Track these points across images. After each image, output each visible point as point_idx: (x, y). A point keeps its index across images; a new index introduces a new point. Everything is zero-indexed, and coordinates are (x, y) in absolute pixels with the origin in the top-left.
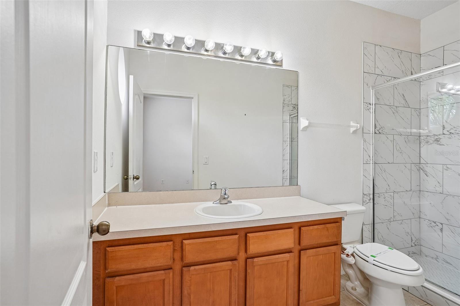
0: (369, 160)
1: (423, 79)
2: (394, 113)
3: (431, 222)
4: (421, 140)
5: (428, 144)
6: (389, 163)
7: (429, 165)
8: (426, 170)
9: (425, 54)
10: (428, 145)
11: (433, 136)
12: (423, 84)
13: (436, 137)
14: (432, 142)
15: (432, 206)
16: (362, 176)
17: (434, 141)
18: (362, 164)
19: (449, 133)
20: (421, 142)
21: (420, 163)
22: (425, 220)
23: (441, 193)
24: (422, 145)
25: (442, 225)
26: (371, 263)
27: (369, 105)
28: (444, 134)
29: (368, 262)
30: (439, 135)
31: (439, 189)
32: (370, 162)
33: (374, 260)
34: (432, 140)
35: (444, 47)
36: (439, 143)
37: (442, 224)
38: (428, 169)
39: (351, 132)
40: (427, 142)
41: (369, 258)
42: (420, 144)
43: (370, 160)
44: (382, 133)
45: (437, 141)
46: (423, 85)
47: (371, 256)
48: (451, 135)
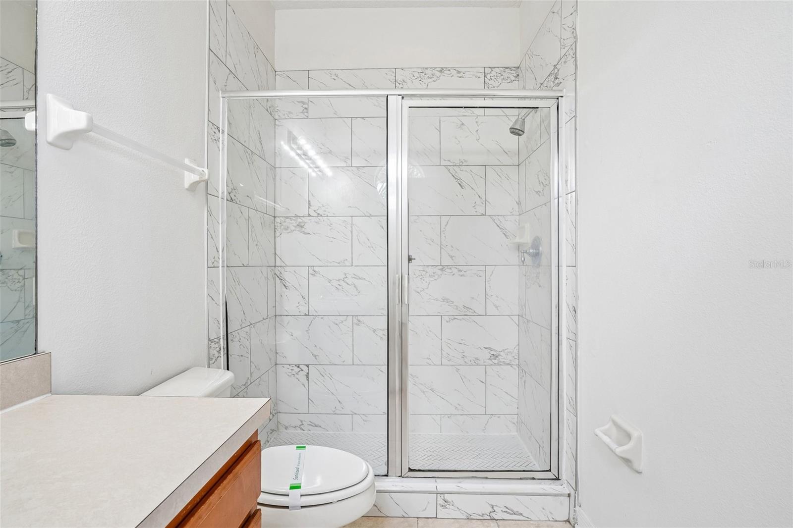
0: (216, 259)
1: (279, 116)
2: (249, 163)
3: (293, 367)
4: (276, 225)
5: (288, 231)
6: (244, 266)
7: (287, 268)
8: (285, 278)
9: (282, 73)
10: (288, 233)
11: (294, 218)
12: (279, 124)
13: (299, 220)
14: (293, 228)
15: (295, 340)
16: (206, 297)
17: (295, 227)
18: (206, 267)
19: (316, 215)
20: (276, 227)
21: (275, 266)
22: (283, 367)
23: (306, 315)
24: (278, 234)
25: (307, 368)
26: (295, 508)
27: (216, 131)
28: (309, 215)
29: (287, 507)
30: (303, 217)
31: (304, 310)
32: (218, 262)
33: (301, 495)
34: (293, 224)
35: (310, 72)
36: (303, 230)
37: (307, 366)
38: (288, 276)
39: (187, 185)
40: (287, 228)
41: (288, 495)
42: (275, 231)
43: (219, 258)
44: (234, 201)
45: (300, 226)
46: (279, 126)
47: (291, 488)
48: (319, 218)
